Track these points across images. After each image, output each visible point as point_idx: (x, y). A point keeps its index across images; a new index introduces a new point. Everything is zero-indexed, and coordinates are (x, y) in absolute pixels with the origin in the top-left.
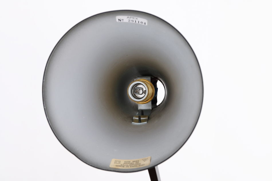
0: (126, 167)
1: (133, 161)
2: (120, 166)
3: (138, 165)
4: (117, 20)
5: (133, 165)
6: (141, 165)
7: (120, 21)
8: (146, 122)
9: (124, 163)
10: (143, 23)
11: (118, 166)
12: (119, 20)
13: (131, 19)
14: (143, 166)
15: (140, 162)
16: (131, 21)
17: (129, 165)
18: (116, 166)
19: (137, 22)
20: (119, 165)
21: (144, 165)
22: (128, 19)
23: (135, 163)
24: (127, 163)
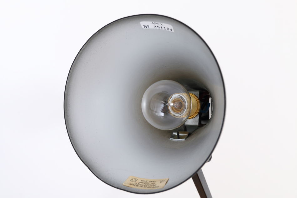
0: (140, 187)
1: (150, 181)
2: (134, 185)
3: (152, 187)
4: (143, 27)
5: (148, 186)
6: (155, 187)
7: (146, 28)
8: (184, 139)
9: (140, 182)
10: (170, 29)
11: (132, 184)
12: (144, 26)
13: (157, 25)
14: (156, 188)
15: (156, 183)
16: (157, 27)
17: (144, 184)
18: (131, 184)
19: (163, 29)
20: (134, 183)
21: (158, 187)
22: (153, 25)
23: (150, 183)
24: (142, 183)
